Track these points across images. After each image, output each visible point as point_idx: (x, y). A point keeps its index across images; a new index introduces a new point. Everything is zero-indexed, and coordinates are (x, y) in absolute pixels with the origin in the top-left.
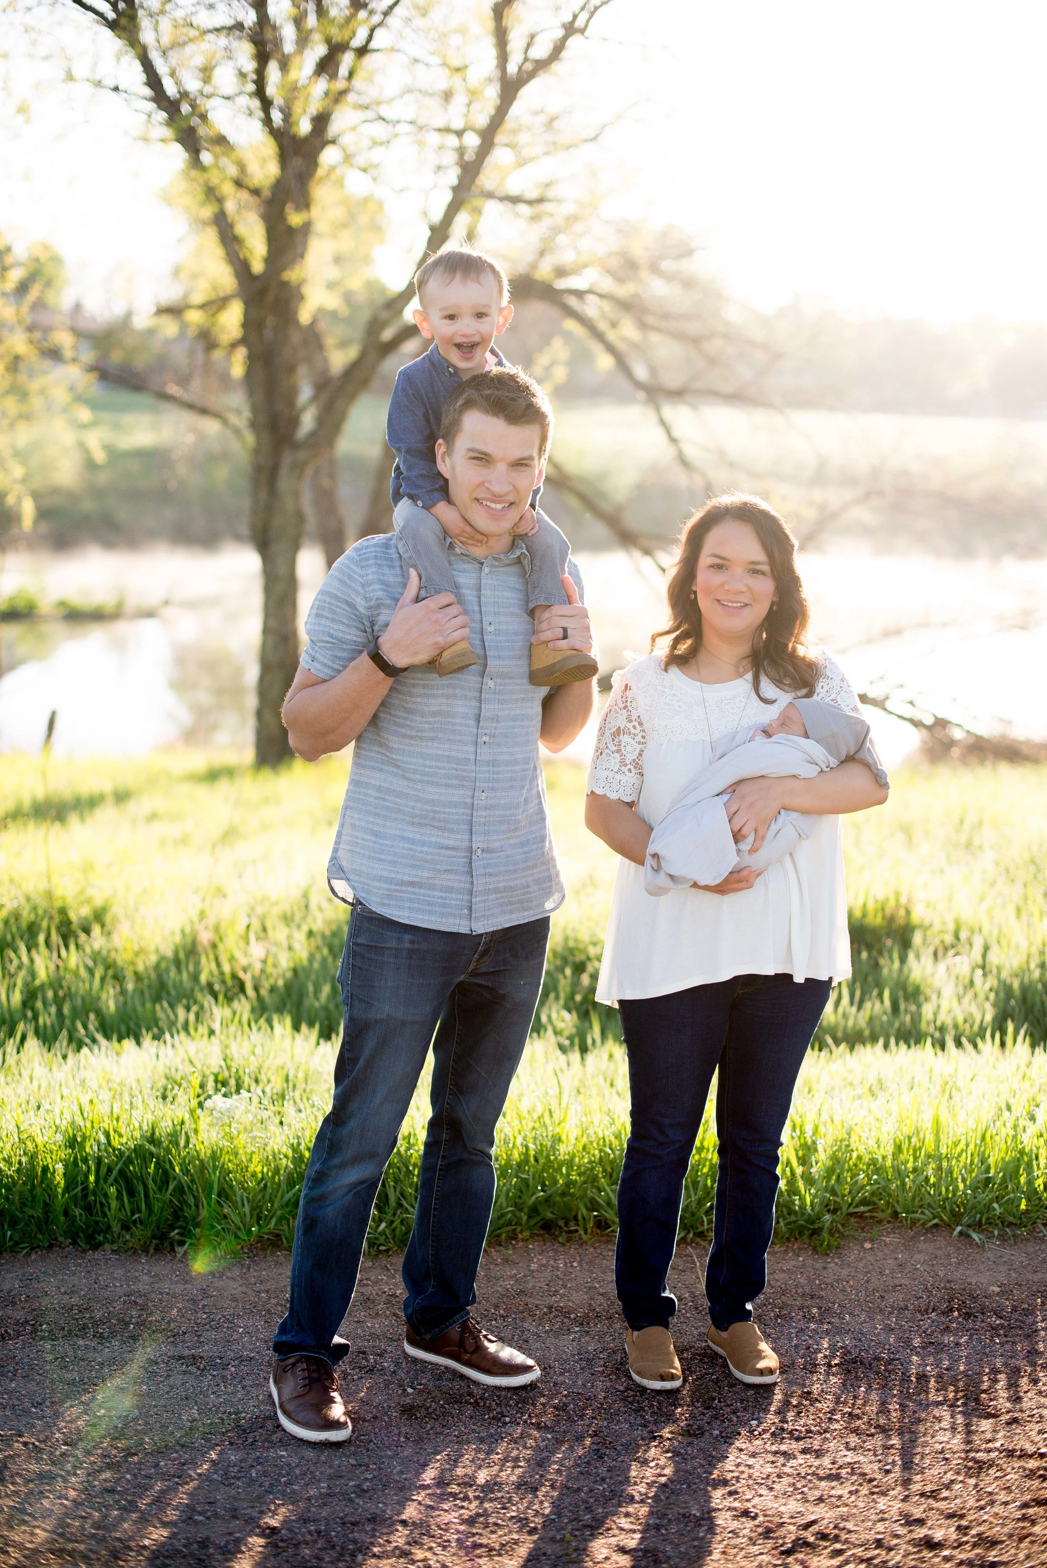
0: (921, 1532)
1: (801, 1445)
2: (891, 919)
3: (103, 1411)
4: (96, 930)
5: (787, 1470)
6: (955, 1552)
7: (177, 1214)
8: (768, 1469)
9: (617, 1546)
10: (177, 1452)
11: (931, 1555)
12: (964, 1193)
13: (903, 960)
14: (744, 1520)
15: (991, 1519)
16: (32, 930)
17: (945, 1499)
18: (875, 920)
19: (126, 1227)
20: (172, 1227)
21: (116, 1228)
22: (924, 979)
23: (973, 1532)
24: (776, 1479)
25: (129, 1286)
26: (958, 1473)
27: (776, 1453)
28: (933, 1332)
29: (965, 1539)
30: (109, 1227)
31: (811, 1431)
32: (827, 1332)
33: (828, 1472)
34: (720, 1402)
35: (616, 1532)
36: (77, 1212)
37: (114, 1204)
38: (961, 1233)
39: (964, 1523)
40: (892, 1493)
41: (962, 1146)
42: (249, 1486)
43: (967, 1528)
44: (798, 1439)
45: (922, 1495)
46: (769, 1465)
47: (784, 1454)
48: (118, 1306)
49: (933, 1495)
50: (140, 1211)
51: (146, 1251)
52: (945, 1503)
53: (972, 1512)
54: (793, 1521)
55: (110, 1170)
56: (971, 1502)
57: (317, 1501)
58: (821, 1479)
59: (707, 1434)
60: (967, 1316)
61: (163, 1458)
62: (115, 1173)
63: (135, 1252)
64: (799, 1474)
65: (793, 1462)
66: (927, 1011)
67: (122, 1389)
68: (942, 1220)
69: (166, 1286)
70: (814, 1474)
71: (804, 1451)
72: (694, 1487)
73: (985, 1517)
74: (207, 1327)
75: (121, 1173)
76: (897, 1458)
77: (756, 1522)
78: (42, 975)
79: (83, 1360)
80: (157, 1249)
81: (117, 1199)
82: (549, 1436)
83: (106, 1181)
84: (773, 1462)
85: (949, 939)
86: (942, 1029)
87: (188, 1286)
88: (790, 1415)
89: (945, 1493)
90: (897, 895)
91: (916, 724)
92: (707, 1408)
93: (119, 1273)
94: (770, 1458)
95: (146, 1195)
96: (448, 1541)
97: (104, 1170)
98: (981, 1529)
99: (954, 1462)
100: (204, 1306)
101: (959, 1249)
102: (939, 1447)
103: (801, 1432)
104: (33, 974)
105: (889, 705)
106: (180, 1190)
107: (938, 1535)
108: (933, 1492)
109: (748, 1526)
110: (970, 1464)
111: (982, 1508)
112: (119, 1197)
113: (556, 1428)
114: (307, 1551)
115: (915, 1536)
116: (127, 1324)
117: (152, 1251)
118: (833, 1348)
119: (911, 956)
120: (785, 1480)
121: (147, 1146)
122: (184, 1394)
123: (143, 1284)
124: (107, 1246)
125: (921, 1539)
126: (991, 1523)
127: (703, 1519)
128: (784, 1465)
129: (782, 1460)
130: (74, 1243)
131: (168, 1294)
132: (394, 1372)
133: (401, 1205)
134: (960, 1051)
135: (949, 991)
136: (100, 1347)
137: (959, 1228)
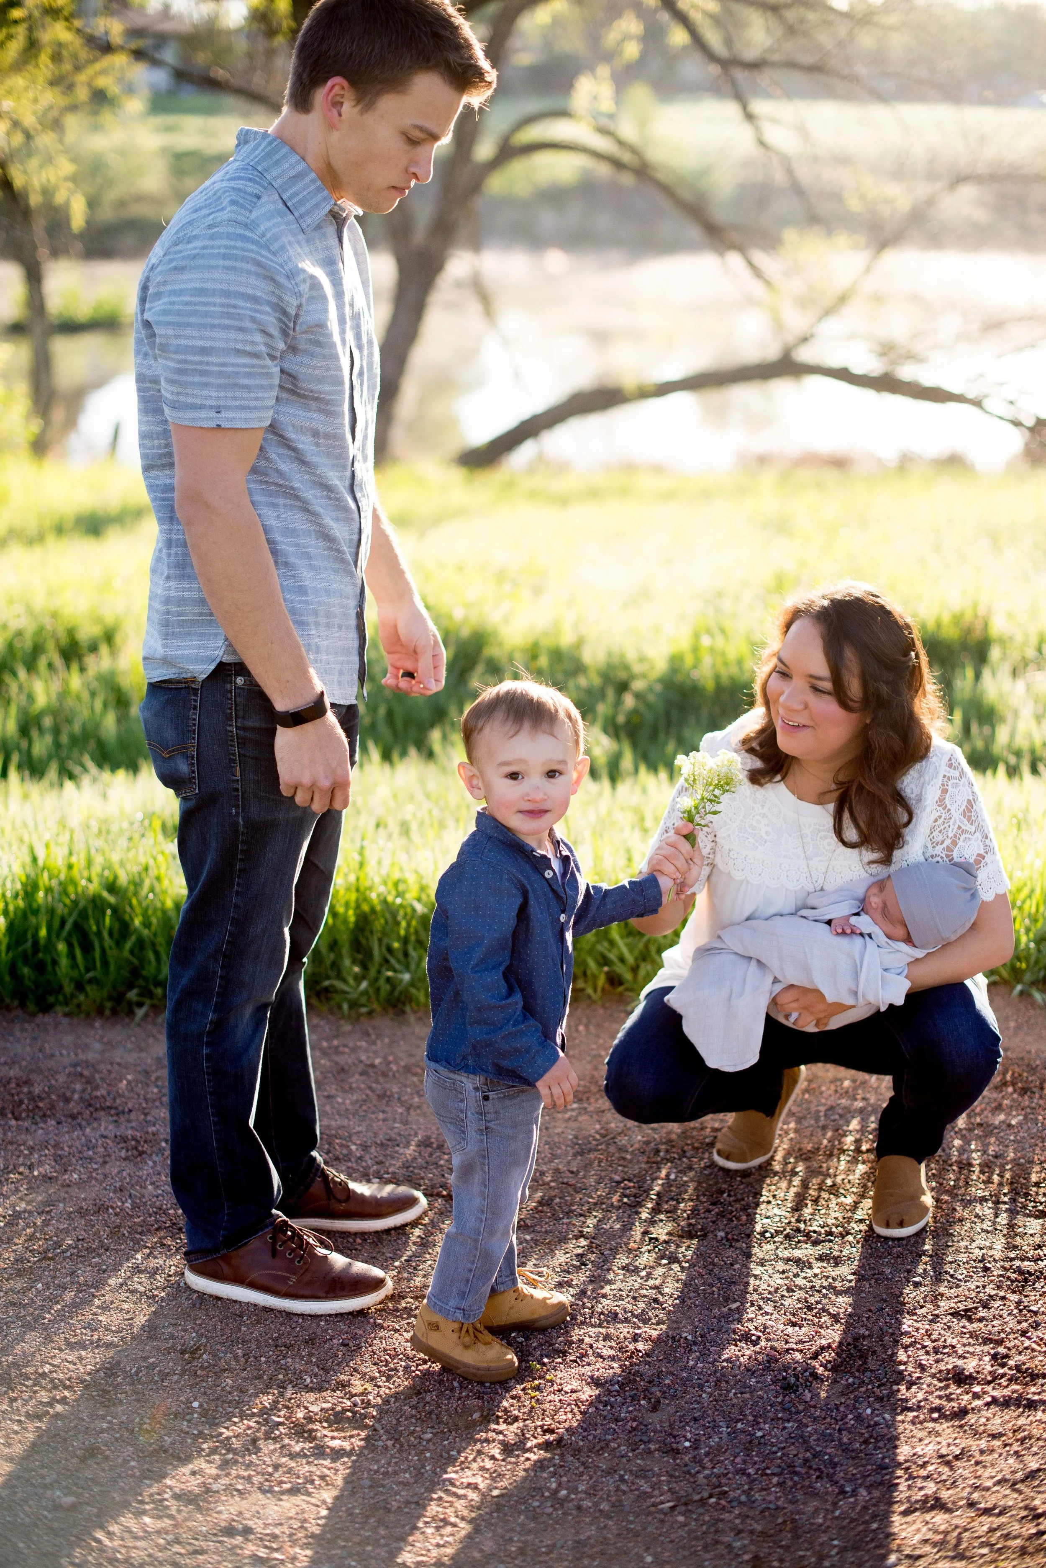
0: (950, 1363)
1: (820, 1250)
2: (968, 631)
3: (23, 1205)
4: (104, 649)
5: (799, 1281)
6: (989, 1388)
7: (135, 972)
8: (778, 1280)
9: (592, 1377)
10: (99, 1255)
11: (958, 1391)
12: (1027, 945)
13: (978, 676)
14: (743, 1344)
15: (1034, 1346)
16: (37, 650)
17: (981, 1320)
18: (950, 633)
19: (80, 986)
20: (131, 987)
21: (68, 988)
22: (1001, 696)
23: (1011, 1363)
24: (785, 1293)
25: (76, 1054)
26: (999, 1287)
27: (789, 1260)
28: (982, 1111)
29: (1001, 1371)
30: (61, 988)
31: (830, 1233)
32: (861, 1111)
33: (848, 1284)
34: (729, 1195)
35: (592, 1359)
36: (26, 971)
37: (64, 962)
38: (1022, 993)
39: (1001, 1350)
40: (920, 1312)
41: (1026, 892)
42: (175, 1299)
43: (1007, 1356)
44: (815, 1243)
45: (955, 1314)
46: (778, 1275)
47: (798, 1261)
48: (61, 1078)
49: (967, 1315)
50: (95, 968)
51: (100, 1011)
52: (981, 1325)
53: (1011, 1336)
54: (800, 1346)
55: (63, 923)
56: (1012, 1324)
57: (249, 1318)
58: (838, 1293)
59: (710, 1236)
60: (1024, 1091)
61: (82, 1262)
62: (68, 926)
63: (88, 1015)
64: (813, 1287)
65: (809, 1273)
66: (1002, 736)
67: (50, 1178)
68: (1000, 976)
69: (118, 1055)
70: (831, 1287)
71: (820, 1258)
72: (689, 1302)
73: (1027, 1343)
74: (157, 1104)
75: (77, 926)
76: (929, 1268)
77: (757, 1348)
78: (41, 700)
79: (11, 1143)
80: (114, 1012)
81: (68, 956)
82: (528, 1237)
83: (58, 935)
84: (783, 1272)
85: (1031, 653)
86: (1018, 754)
87: (144, 1055)
88: (807, 1211)
89: (982, 1313)
90: (975, 606)
91: (1017, 424)
92: (713, 1204)
93: (68, 1039)
94: (781, 1266)
95: (103, 951)
96: (396, 1369)
97: (56, 923)
98: (1022, 1358)
99: (995, 1273)
100: (157, 1079)
101: (1019, 1010)
102: (978, 1253)
103: (820, 1234)
104: (31, 698)
105: (986, 403)
106: (141, 943)
107: (970, 1366)
108: (966, 1311)
109: (748, 1352)
110: (1014, 1276)
111: (1024, 1333)
112: (71, 955)
113: (537, 1228)
114: (229, 1381)
115: (942, 1366)
116: (67, 1100)
117: (108, 1012)
118: (863, 1130)
119: (986, 673)
120: (798, 1294)
121: (105, 894)
122: (118, 1184)
123: (94, 1052)
124: (59, 1009)
125: (948, 1371)
126: (1033, 1350)
127: (695, 1343)
128: (796, 1275)
129: (795, 1270)
130: (23, 1005)
131: (119, 1064)
132: (360, 1158)
133: (387, 961)
134: (1036, 778)
135: (1027, 712)
136: (33, 1128)
137: (1019, 987)
